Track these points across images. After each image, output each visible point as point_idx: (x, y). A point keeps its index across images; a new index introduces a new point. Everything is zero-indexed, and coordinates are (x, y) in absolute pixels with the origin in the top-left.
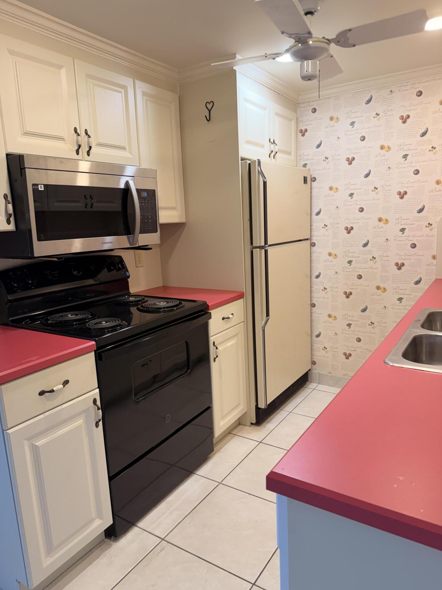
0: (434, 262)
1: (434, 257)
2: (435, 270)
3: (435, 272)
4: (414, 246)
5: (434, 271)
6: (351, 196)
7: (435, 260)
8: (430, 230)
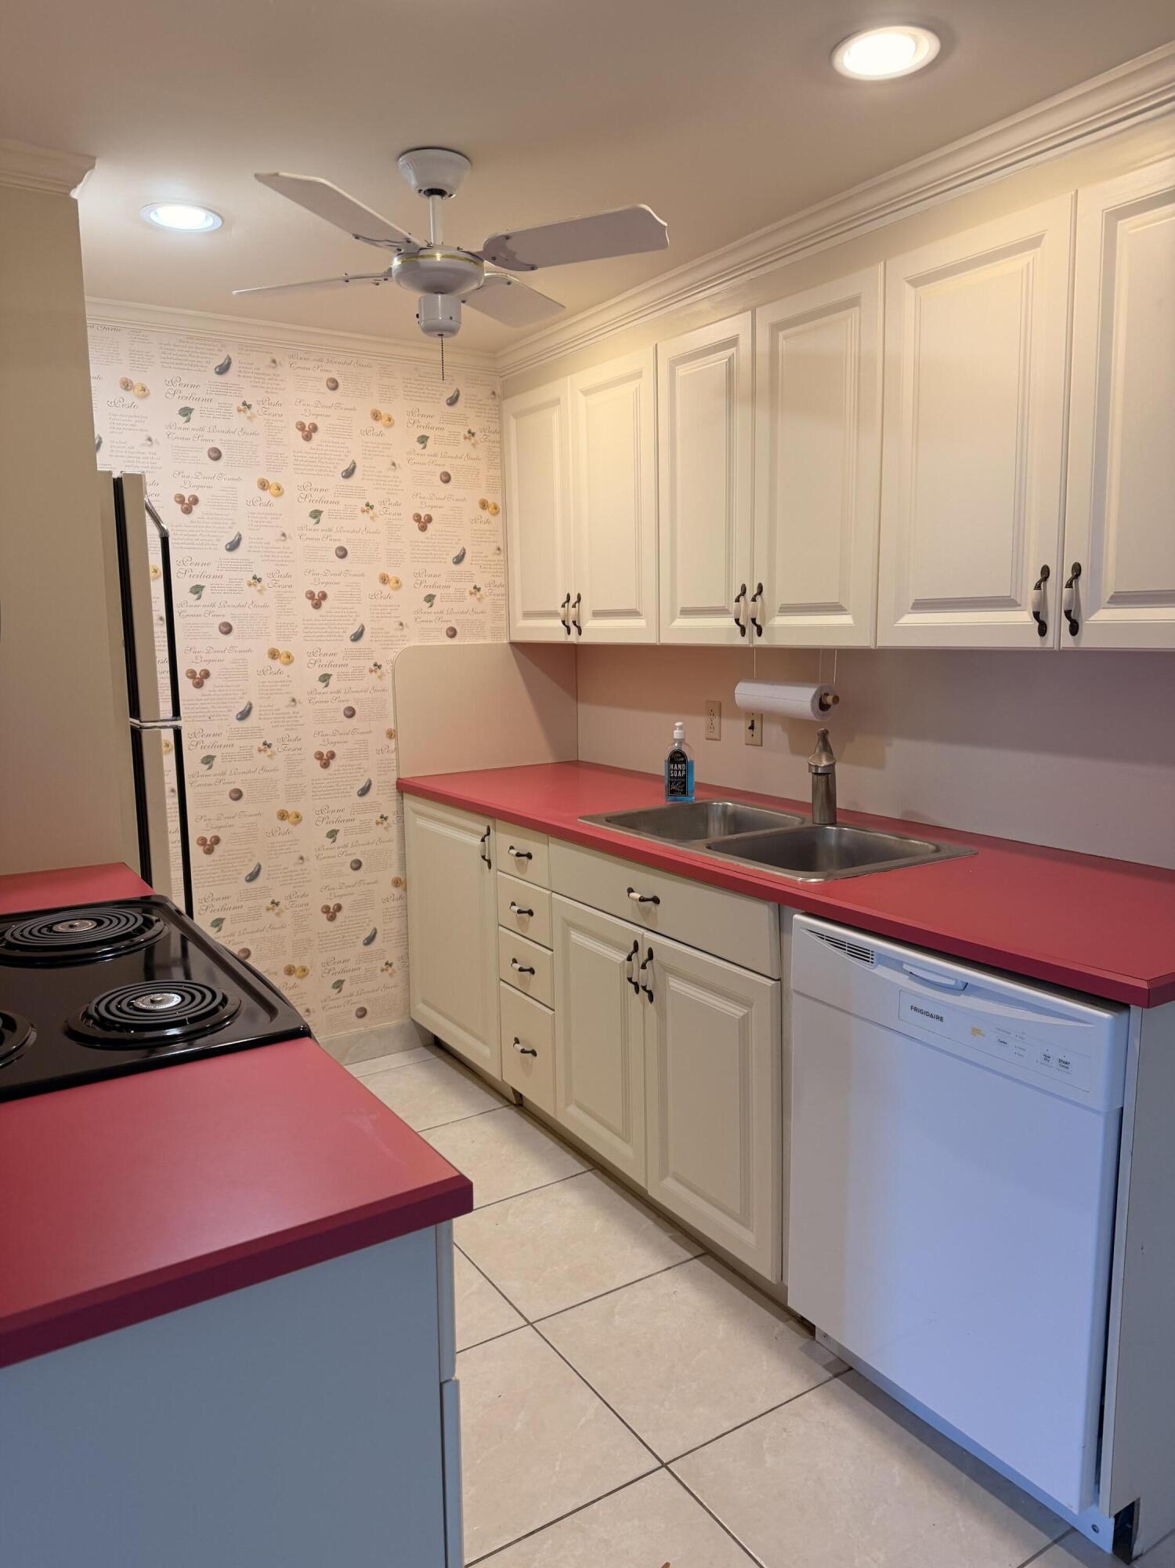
0: (392, 744)
1: (391, 735)
2: (395, 761)
3: (395, 764)
4: (350, 713)
5: (393, 763)
6: (198, 592)
7: (393, 741)
8: (379, 677)
